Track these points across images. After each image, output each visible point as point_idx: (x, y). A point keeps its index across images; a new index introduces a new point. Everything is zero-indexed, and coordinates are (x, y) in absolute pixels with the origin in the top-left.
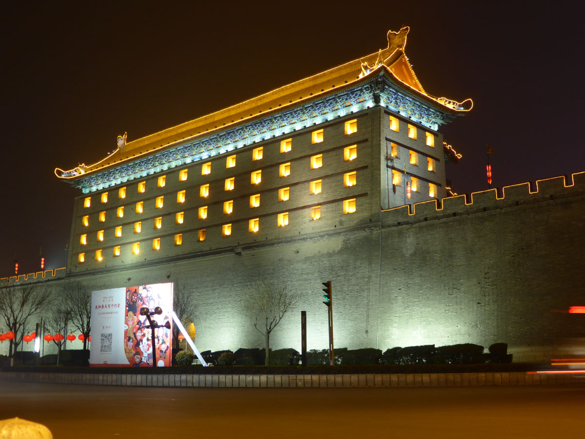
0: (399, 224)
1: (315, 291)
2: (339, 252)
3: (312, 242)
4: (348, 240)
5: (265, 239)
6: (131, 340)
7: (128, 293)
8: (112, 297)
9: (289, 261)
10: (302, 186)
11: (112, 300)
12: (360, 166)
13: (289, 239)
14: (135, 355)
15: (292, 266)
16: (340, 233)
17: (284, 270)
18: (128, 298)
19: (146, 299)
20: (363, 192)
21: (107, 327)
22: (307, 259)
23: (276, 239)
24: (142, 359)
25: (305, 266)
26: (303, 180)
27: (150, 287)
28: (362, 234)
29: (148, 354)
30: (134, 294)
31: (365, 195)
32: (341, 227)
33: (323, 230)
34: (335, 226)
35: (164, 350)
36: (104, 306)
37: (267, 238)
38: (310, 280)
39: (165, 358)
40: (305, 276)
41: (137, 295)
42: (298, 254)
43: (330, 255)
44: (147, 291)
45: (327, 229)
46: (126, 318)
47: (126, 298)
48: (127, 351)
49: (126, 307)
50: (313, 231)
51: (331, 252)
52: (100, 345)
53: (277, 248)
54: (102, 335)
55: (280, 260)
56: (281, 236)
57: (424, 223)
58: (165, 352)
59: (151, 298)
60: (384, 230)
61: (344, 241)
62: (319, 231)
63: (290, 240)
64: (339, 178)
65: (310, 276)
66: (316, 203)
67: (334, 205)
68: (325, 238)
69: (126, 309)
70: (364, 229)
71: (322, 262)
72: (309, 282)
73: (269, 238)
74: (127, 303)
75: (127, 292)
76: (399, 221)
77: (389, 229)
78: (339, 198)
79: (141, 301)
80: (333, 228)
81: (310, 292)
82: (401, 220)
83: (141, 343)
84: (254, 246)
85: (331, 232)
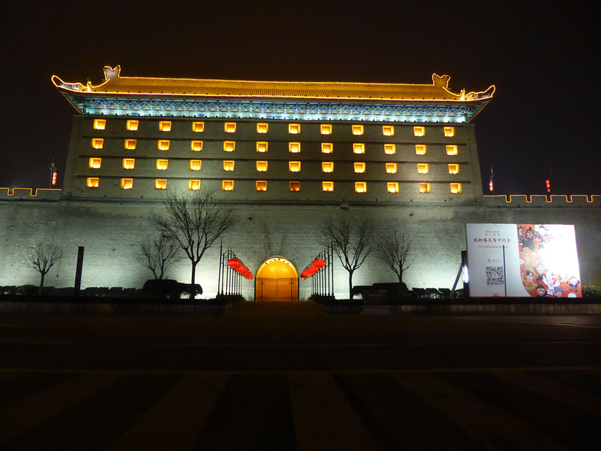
0: (499, 207)
1: (434, 246)
2: (452, 220)
3: (424, 209)
4: (457, 212)
5: (375, 200)
6: (531, 274)
7: (520, 230)
8: (498, 232)
9: (404, 221)
10: (410, 164)
11: (499, 235)
12: (462, 161)
13: (402, 204)
14: (538, 288)
15: (407, 225)
16: (451, 206)
17: (400, 227)
18: (520, 234)
19: (545, 237)
20: (467, 180)
21: (494, 261)
22: (421, 222)
23: (387, 202)
24: (547, 292)
25: (421, 227)
26: (410, 160)
27: (548, 227)
28: (471, 209)
29: (555, 288)
30: (528, 231)
31: (469, 182)
32: (450, 202)
33: (435, 201)
34: (445, 201)
35: (574, 284)
36: (488, 240)
37: (377, 200)
38: (428, 237)
39: (576, 291)
40: (422, 234)
41: (533, 233)
42: (412, 217)
43: (443, 221)
44: (546, 230)
45: (437, 201)
46: (520, 253)
47: (518, 234)
48: (527, 284)
49: (520, 242)
50: (424, 201)
51: (444, 218)
52: (486, 278)
53: (389, 209)
54: (488, 268)
55: (394, 219)
56: (392, 201)
57: (518, 209)
58: (576, 286)
59: (551, 237)
60: (487, 209)
61: (454, 212)
62: (431, 202)
63: (404, 205)
64: (445, 166)
65: (427, 235)
66: (425, 180)
67: (442, 184)
68: (437, 208)
69: (520, 245)
70: (472, 206)
71: (437, 225)
72: (426, 239)
73: (379, 200)
74: (520, 239)
75: (518, 229)
76: (499, 205)
77: (492, 209)
78: (446, 180)
79: (539, 238)
80: (444, 201)
81: (428, 247)
82: (500, 204)
83: (544, 277)
84: (364, 205)
85: (442, 204)
